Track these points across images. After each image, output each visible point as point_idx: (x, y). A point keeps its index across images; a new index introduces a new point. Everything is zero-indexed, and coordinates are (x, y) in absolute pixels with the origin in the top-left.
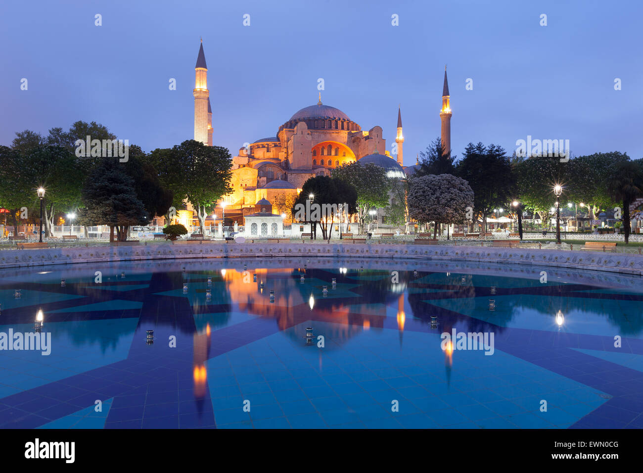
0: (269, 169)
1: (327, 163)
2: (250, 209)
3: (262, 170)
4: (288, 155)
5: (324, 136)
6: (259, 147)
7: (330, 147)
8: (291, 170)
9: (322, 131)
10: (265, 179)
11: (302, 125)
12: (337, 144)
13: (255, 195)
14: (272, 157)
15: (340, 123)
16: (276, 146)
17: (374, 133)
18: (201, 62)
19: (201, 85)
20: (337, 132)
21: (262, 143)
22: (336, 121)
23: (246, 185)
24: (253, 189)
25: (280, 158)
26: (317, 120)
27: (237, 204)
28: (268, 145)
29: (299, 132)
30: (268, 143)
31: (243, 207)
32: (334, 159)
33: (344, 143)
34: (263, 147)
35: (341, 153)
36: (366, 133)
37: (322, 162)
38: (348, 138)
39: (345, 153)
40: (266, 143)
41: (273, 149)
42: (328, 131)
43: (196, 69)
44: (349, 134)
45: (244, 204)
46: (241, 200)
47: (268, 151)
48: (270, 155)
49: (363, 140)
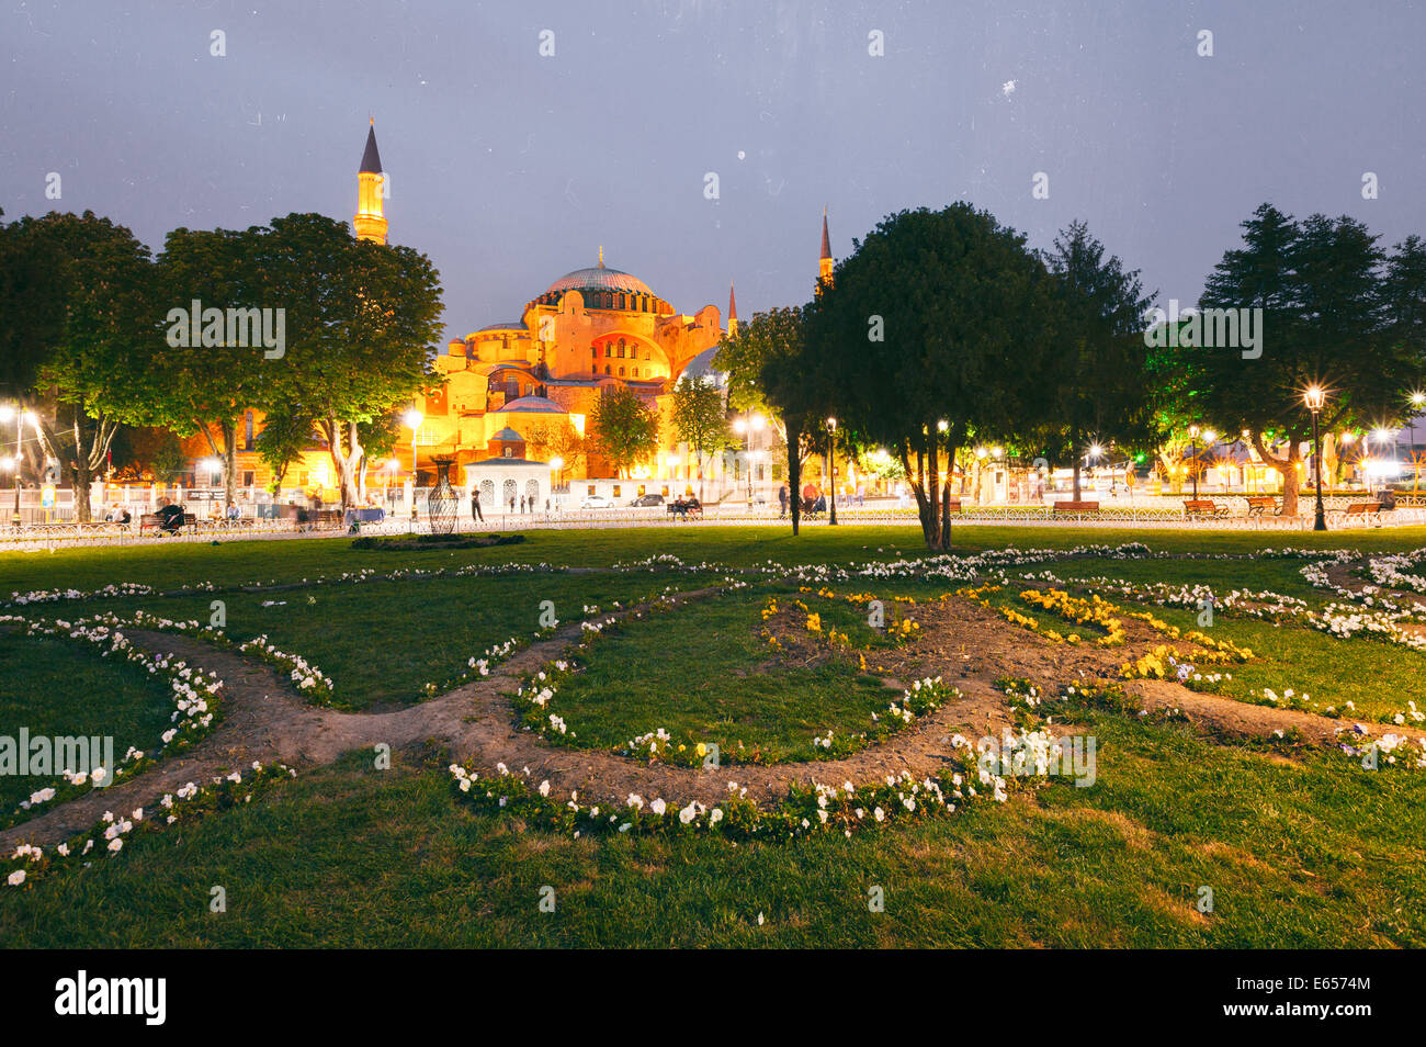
0: (508, 378)
1: (616, 371)
2: (473, 453)
3: (497, 381)
4: (544, 354)
5: (611, 322)
6: (486, 338)
7: (623, 342)
8: (552, 380)
9: (608, 312)
10: (502, 395)
11: (574, 299)
12: (635, 338)
13: (483, 426)
14: (513, 357)
15: (639, 300)
16: (520, 337)
17: (705, 319)
18: (372, 163)
19: (371, 208)
20: (636, 314)
21: (495, 332)
22: (634, 297)
23: (464, 406)
24: (479, 414)
25: (528, 360)
26: (597, 293)
27: (444, 444)
28: (506, 335)
29: (568, 311)
30: (505, 331)
31: (457, 449)
32: (630, 365)
33: (648, 336)
34: (496, 338)
35: (641, 355)
36: (689, 320)
37: (608, 369)
38: (656, 327)
39: (649, 354)
40: (501, 331)
41: (515, 344)
42: (619, 312)
43: (360, 176)
44: (658, 319)
45: (459, 443)
46: (453, 437)
47: (505, 346)
48: (510, 354)
49: (682, 331)
